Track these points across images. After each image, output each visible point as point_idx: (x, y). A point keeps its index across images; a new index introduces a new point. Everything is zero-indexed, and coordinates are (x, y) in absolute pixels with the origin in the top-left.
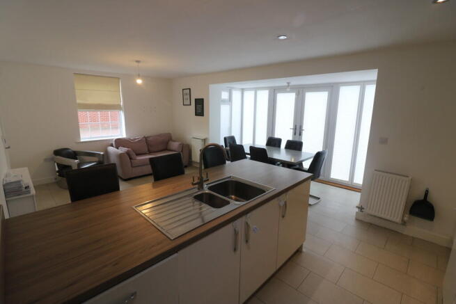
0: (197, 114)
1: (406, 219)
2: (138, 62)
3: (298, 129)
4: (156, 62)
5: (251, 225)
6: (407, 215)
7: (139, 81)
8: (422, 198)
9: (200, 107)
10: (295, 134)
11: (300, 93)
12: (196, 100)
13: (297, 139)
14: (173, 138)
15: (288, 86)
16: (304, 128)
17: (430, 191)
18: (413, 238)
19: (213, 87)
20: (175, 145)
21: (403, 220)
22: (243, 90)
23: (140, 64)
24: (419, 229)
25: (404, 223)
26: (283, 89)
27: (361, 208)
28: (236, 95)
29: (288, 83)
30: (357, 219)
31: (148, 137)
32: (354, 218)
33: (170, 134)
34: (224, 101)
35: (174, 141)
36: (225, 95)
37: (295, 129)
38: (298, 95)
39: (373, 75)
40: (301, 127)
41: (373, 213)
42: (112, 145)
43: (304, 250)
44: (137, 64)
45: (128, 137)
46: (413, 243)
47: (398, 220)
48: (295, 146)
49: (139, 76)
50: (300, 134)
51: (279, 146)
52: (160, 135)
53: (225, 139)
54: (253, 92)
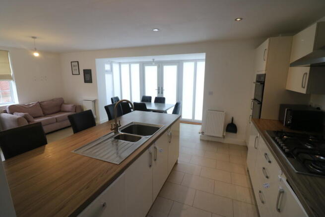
0: (86, 81)
1: (224, 134)
2: (34, 38)
3: (160, 89)
4: (51, 39)
5: (157, 148)
6: (225, 132)
7: (36, 54)
8: (231, 122)
9: (88, 76)
10: (159, 93)
11: (160, 66)
12: (84, 70)
13: (160, 96)
14: (65, 102)
15: (153, 61)
16: (164, 88)
17: (234, 118)
18: (229, 144)
19: (98, 61)
20: (69, 107)
21: (223, 136)
22: (120, 64)
23: (36, 40)
24: (231, 139)
25: (224, 137)
26: (150, 64)
27: (203, 133)
28: (116, 67)
29: (153, 59)
30: (201, 140)
31: (42, 102)
32: (199, 139)
33: (62, 98)
34: (107, 71)
35: (68, 104)
36: (107, 67)
37: (159, 89)
38: (159, 67)
39: (203, 56)
40: (162, 88)
41: (209, 134)
42: (5, 112)
43: (178, 162)
44: (33, 39)
45: (22, 103)
46: (229, 147)
47: (221, 136)
48: (160, 100)
49: (35, 50)
50: (162, 93)
51: (151, 102)
52: (53, 100)
53: (112, 99)
54: (128, 65)
